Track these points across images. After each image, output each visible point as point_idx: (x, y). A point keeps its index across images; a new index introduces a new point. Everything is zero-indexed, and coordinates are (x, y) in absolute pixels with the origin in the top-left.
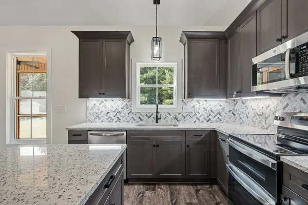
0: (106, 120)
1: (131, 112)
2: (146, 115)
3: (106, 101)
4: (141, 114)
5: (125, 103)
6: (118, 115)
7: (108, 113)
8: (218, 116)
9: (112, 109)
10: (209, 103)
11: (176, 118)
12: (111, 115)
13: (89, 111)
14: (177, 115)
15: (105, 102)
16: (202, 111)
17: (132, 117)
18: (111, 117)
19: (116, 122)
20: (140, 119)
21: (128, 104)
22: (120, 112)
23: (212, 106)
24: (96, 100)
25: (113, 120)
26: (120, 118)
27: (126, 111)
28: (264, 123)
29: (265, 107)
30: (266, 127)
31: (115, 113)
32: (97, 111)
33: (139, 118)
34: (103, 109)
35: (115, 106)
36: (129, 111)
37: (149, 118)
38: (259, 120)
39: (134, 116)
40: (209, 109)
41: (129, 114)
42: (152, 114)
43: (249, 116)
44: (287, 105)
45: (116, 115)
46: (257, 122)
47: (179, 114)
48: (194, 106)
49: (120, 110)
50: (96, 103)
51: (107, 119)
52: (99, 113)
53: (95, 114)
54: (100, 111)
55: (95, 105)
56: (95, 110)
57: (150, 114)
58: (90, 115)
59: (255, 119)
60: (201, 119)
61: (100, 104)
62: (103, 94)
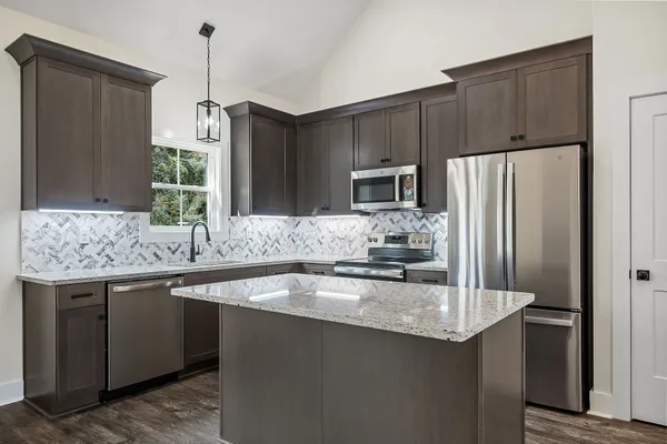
0: (77, 263)
1: (137, 241)
2: (169, 248)
3: (78, 216)
4: (158, 247)
5: (124, 223)
6: (108, 251)
7: (83, 246)
8: (276, 244)
9: (93, 237)
10: (265, 223)
11: (219, 252)
12: (91, 250)
13: (27, 244)
14: (221, 245)
15: (73, 218)
16: (256, 237)
17: (140, 254)
18: (90, 257)
19: (103, 266)
20: (157, 256)
21: (131, 225)
22: (112, 244)
23: (269, 229)
24: (50, 215)
25: (96, 262)
26: (113, 256)
27: (127, 241)
28: (348, 249)
29: (348, 229)
30: (350, 252)
31: (101, 246)
32: (53, 243)
33: (155, 254)
34: (70, 237)
35: (101, 230)
36: (134, 241)
37: (173, 253)
38: (340, 244)
39: (143, 251)
40: (264, 234)
41: (132, 247)
42: (180, 246)
43: (322, 241)
44: (376, 225)
45: (104, 250)
46: (337, 248)
47: (224, 243)
48: (245, 229)
49: (112, 237)
50: (50, 220)
51: (80, 261)
52: (58, 248)
53: (47, 250)
54: (61, 243)
55: (46, 225)
56: (48, 240)
57: (176, 245)
58: (32, 255)
59: (333, 245)
60: (255, 250)
61: (61, 225)
62: (106, 201)
